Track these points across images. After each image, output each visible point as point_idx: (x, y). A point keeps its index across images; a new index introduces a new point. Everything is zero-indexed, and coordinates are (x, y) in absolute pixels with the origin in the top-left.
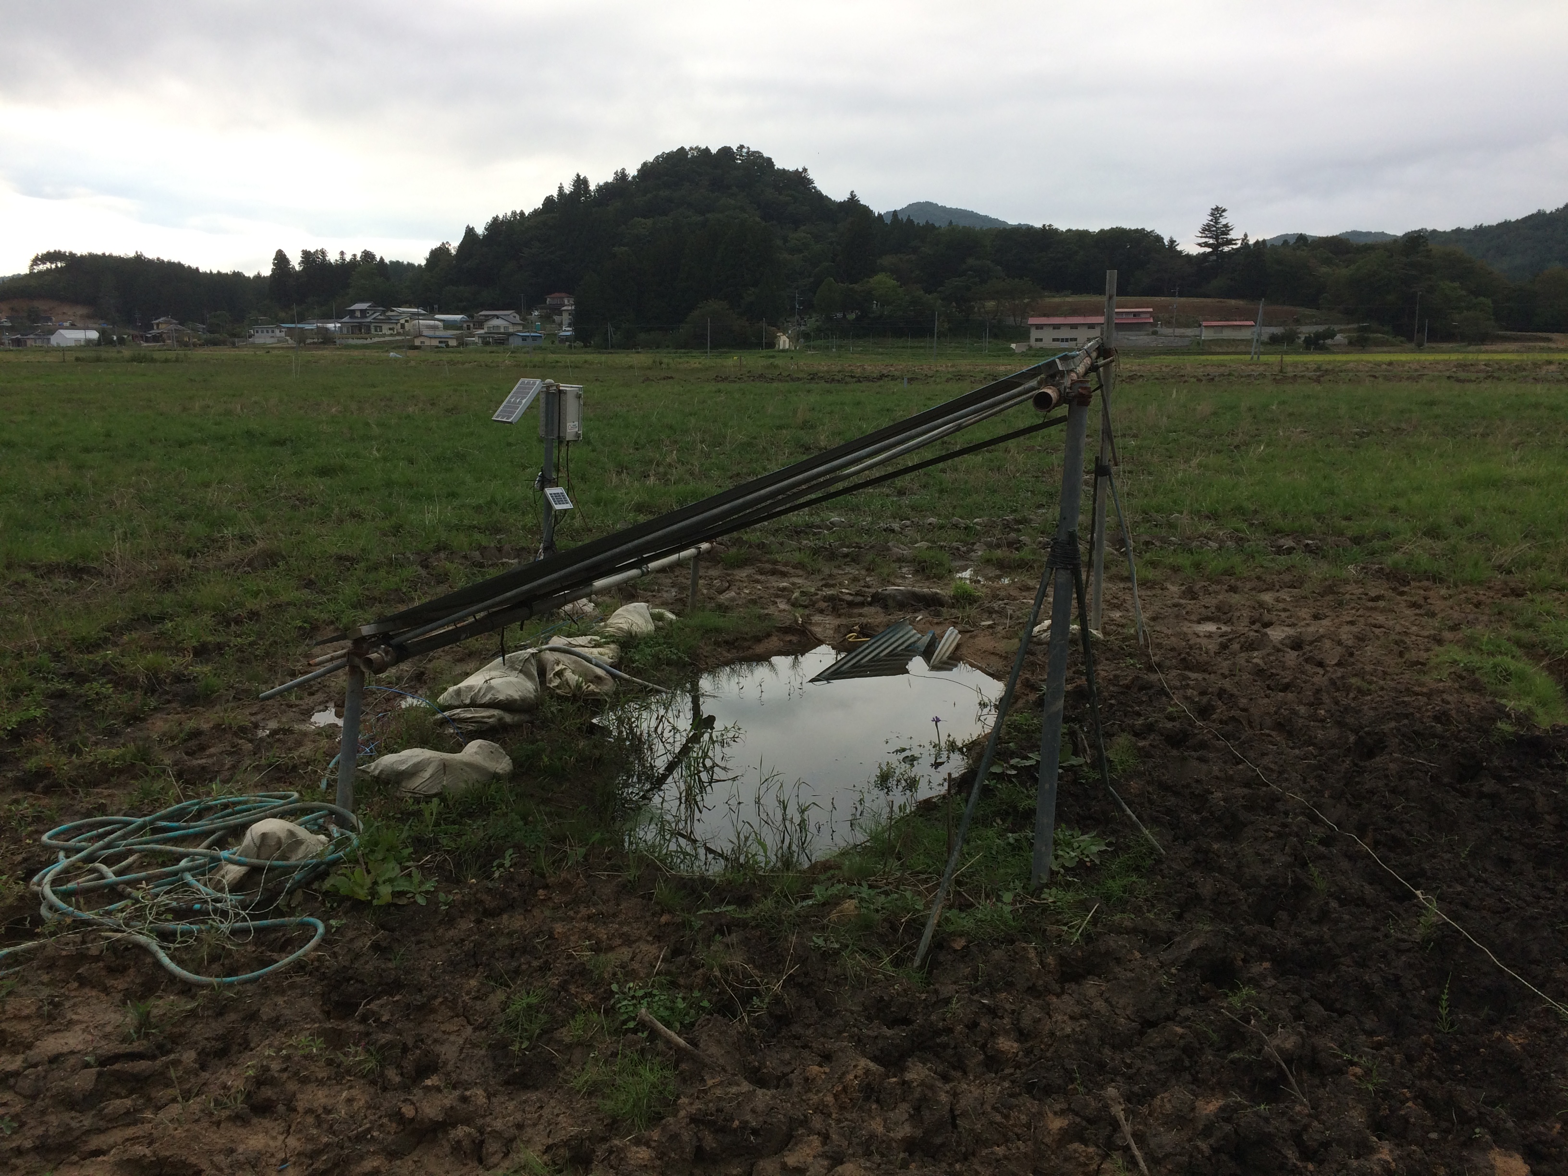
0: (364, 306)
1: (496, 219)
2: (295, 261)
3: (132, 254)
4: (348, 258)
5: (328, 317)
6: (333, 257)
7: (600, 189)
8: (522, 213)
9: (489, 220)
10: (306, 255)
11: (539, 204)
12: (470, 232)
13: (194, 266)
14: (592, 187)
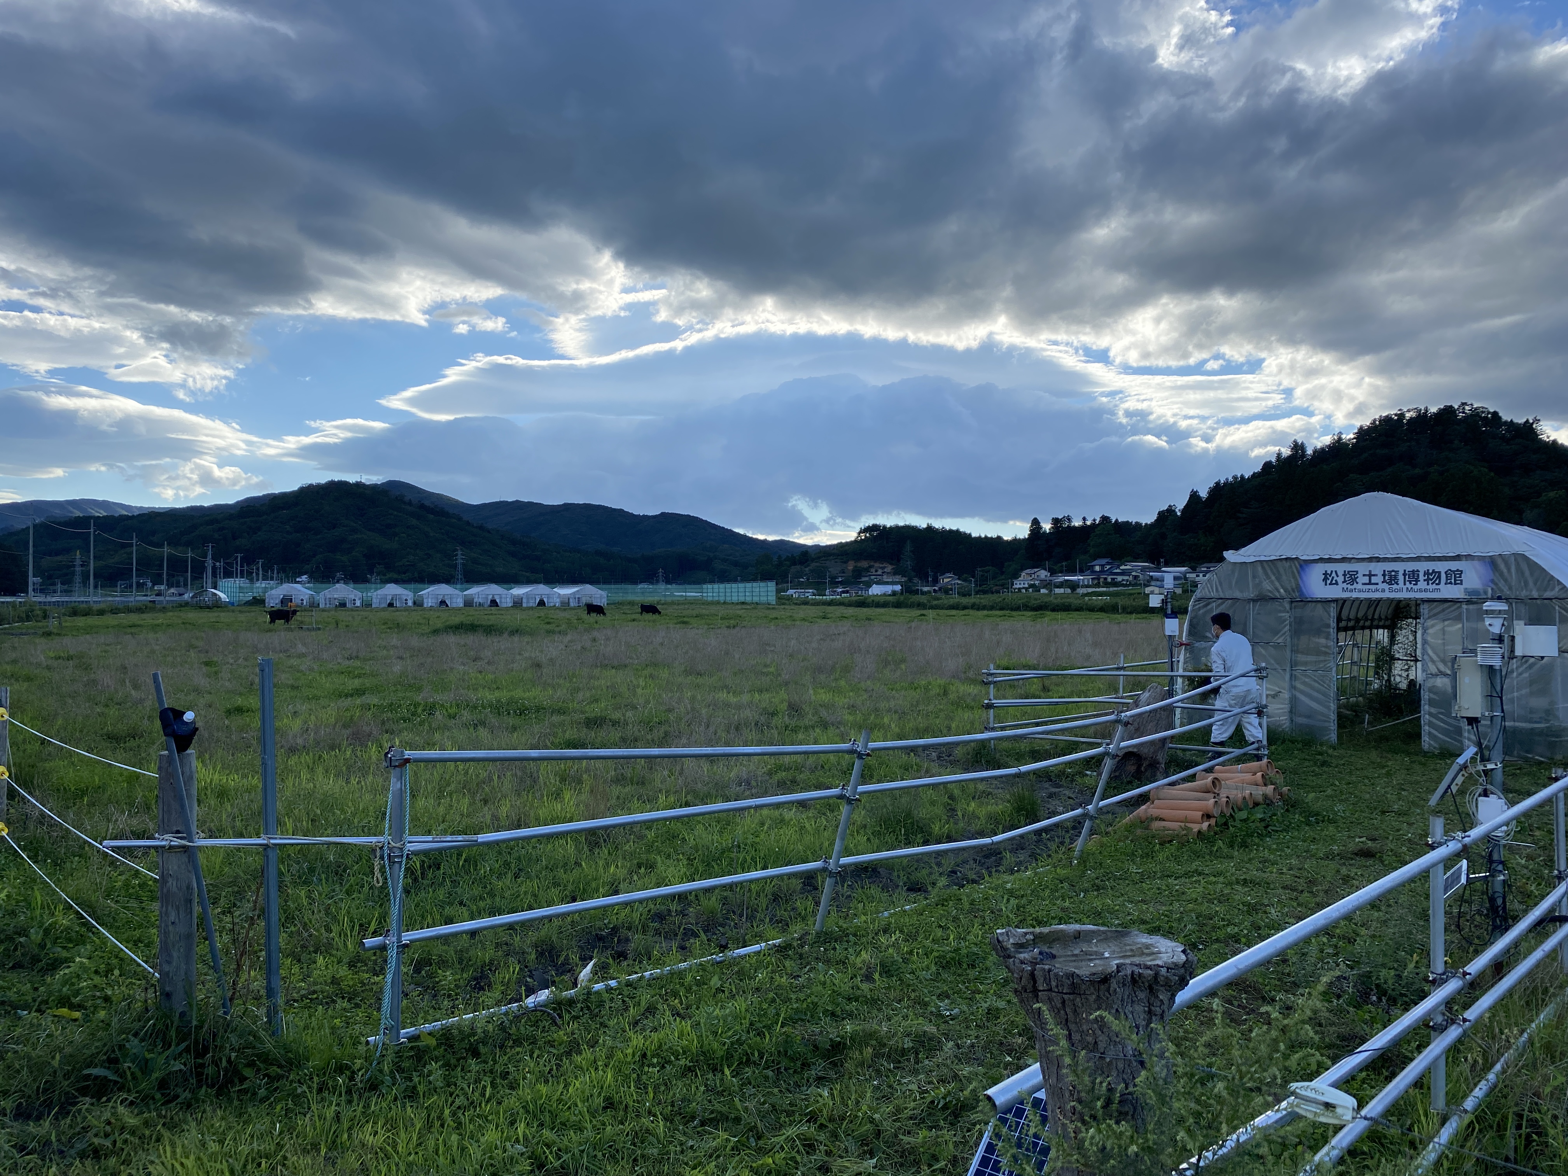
0: (1103, 561)
1: (1218, 484)
2: (1047, 527)
3: (925, 526)
4: (1088, 523)
5: (1072, 571)
6: (1077, 523)
7: (1315, 451)
8: (1242, 477)
9: (1212, 485)
10: (1056, 521)
11: (1258, 469)
12: (1194, 496)
13: (968, 532)
14: (1309, 452)
